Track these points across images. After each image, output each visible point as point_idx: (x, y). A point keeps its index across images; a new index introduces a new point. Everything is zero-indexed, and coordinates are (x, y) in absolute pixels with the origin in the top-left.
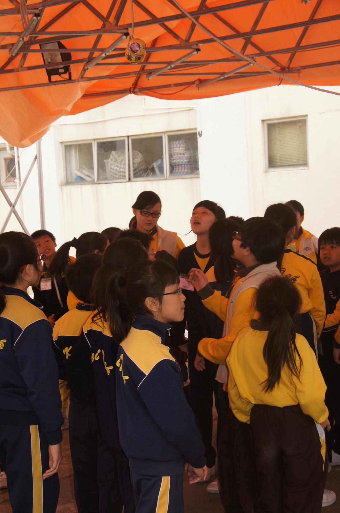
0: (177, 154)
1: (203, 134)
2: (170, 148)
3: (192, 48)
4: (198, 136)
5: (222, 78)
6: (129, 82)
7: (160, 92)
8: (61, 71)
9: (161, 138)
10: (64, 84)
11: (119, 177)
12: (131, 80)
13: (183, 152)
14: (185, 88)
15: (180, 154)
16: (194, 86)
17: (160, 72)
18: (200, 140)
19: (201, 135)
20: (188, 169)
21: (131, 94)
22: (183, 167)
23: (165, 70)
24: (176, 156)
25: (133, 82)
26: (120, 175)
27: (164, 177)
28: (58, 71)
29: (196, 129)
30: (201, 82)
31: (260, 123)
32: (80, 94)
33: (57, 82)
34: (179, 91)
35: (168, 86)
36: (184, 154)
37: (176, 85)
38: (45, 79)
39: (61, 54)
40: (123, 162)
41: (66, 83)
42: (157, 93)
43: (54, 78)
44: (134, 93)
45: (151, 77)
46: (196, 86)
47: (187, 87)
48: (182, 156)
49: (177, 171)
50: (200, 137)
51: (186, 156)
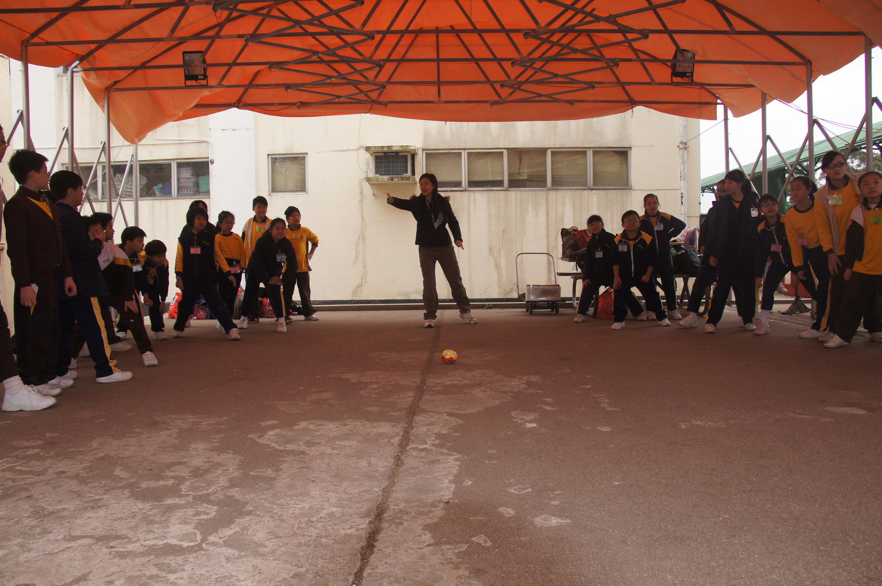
0: (184, 179)
1: (214, 162)
2: (178, 173)
4: (210, 164)
7: (265, 109)
8: (200, 77)
9: (170, 165)
13: (189, 177)
14: (287, 108)
15: (187, 179)
18: (211, 166)
19: (212, 162)
20: (193, 191)
22: (189, 190)
24: (183, 180)
26: (127, 195)
27: (172, 197)
28: (196, 77)
29: (208, 158)
30: (303, 104)
31: (266, 156)
33: (193, 87)
34: (281, 110)
35: (272, 104)
36: (190, 179)
37: (279, 104)
40: (130, 183)
43: (191, 83)
44: (238, 107)
46: (297, 107)
47: (289, 107)
49: (182, 193)
50: (212, 164)
51: (192, 180)
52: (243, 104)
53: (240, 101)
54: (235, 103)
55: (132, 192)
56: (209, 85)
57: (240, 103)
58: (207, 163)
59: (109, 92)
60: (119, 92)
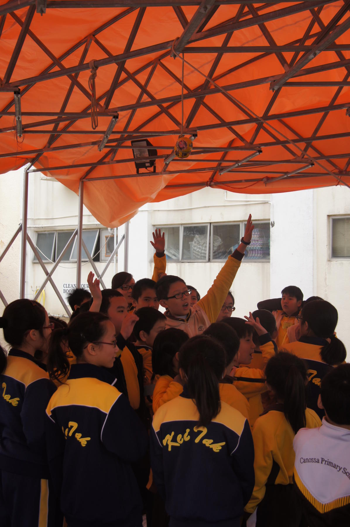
1: (275, 225)
3: (256, 150)
4: (271, 226)
5: (286, 176)
6: (207, 176)
7: (232, 187)
8: (147, 165)
9: (239, 226)
10: (149, 175)
11: (200, 257)
12: (209, 174)
13: (257, 239)
14: (254, 184)
16: (262, 182)
17: (230, 169)
18: (272, 229)
19: (273, 225)
20: (261, 254)
21: (208, 186)
22: (256, 252)
23: (233, 168)
25: (210, 177)
26: (202, 256)
28: (145, 165)
29: (269, 220)
30: (268, 180)
31: (326, 217)
32: (163, 185)
33: (143, 174)
34: (249, 186)
35: (240, 181)
36: (258, 241)
37: (247, 181)
38: (134, 171)
39: (149, 150)
40: (205, 245)
41: (150, 175)
42: (230, 187)
43: (142, 170)
44: (211, 186)
45: (223, 172)
46: (264, 183)
47: (256, 183)
48: (256, 242)
49: (251, 255)
50: (272, 227)
51: (259, 242)
52: (214, 182)
53: (212, 179)
54: (208, 181)
55: (206, 254)
56: (157, 171)
57: (212, 181)
58: (269, 224)
59: (83, 182)
60: (92, 181)
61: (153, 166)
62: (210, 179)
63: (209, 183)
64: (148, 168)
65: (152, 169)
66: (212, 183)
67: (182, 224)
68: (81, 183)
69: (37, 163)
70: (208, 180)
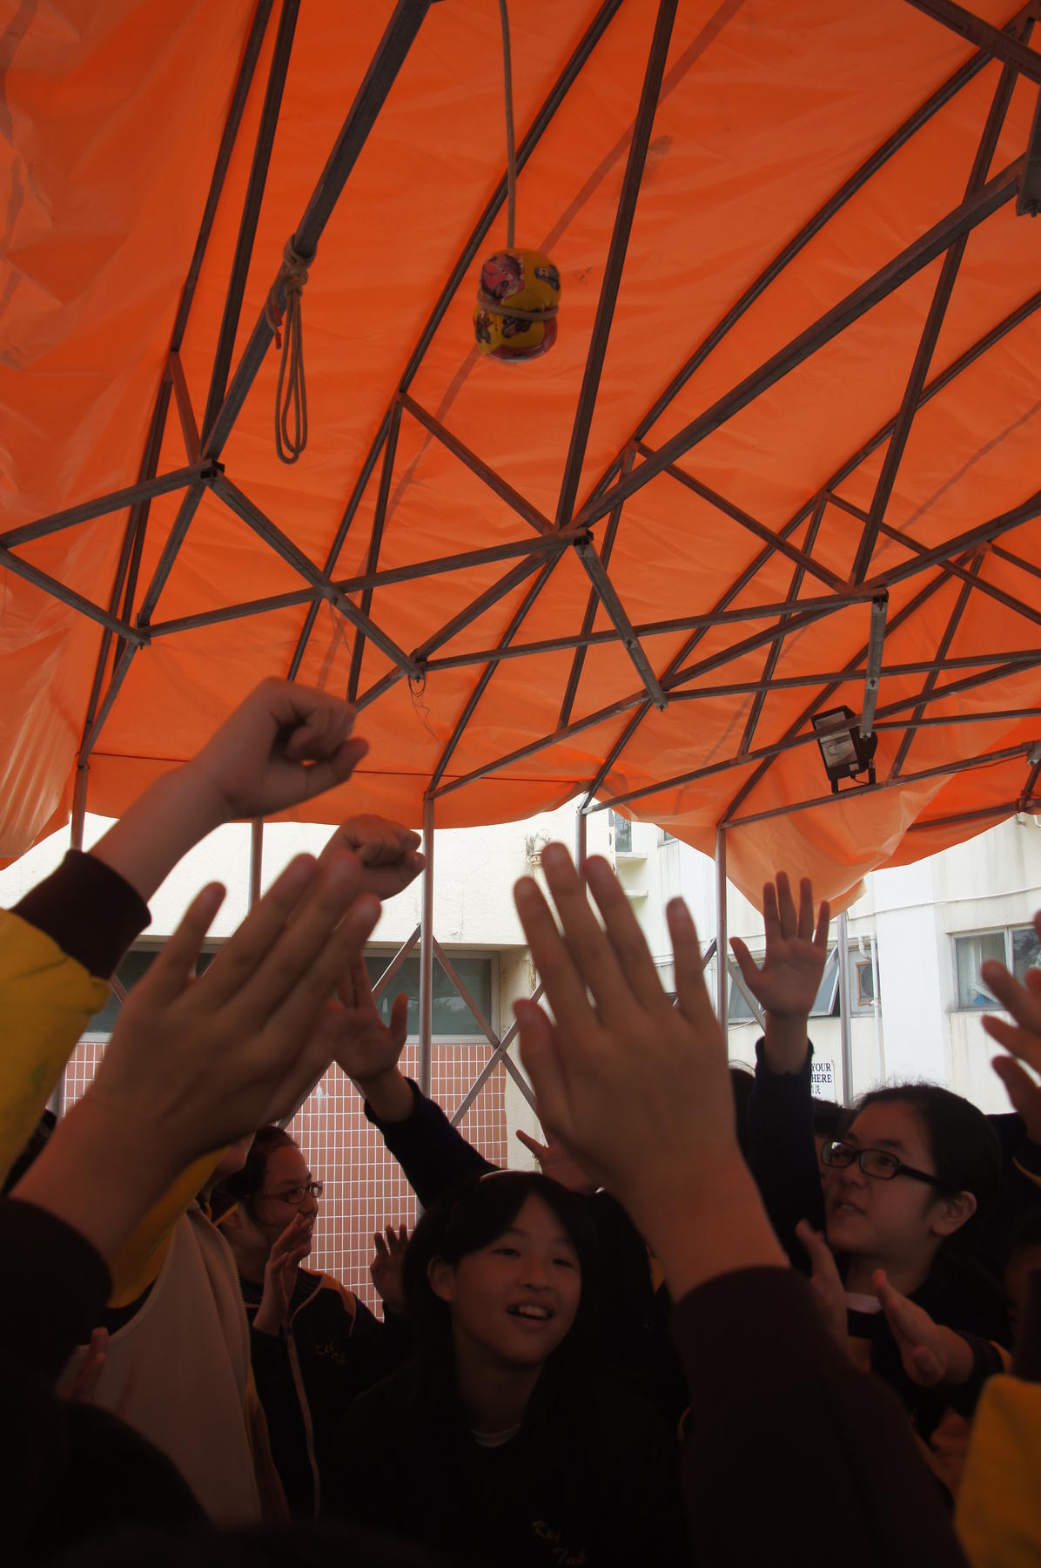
6: (1015, 788)
8: (853, 767)
10: (861, 793)
21: (1019, 812)
25: (1024, 788)
28: (849, 769)
32: (909, 819)
33: (849, 792)
38: (827, 788)
41: (864, 792)
44: (1027, 810)
52: (1034, 800)
53: (1028, 793)
54: (1018, 800)
56: (878, 781)
57: (1028, 798)
59: (723, 831)
60: (741, 827)
61: (867, 771)
62: (1023, 793)
63: (1021, 803)
64: (858, 777)
65: (864, 777)
66: (1030, 803)
67: (1008, 927)
68: (718, 832)
69: (601, 790)
70: (1020, 797)
